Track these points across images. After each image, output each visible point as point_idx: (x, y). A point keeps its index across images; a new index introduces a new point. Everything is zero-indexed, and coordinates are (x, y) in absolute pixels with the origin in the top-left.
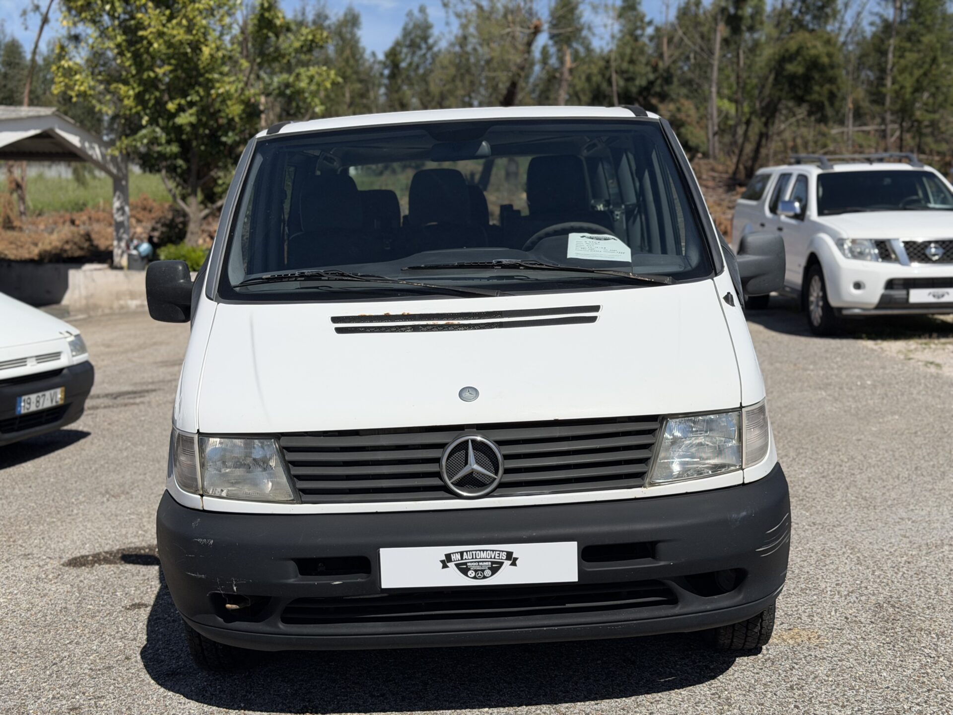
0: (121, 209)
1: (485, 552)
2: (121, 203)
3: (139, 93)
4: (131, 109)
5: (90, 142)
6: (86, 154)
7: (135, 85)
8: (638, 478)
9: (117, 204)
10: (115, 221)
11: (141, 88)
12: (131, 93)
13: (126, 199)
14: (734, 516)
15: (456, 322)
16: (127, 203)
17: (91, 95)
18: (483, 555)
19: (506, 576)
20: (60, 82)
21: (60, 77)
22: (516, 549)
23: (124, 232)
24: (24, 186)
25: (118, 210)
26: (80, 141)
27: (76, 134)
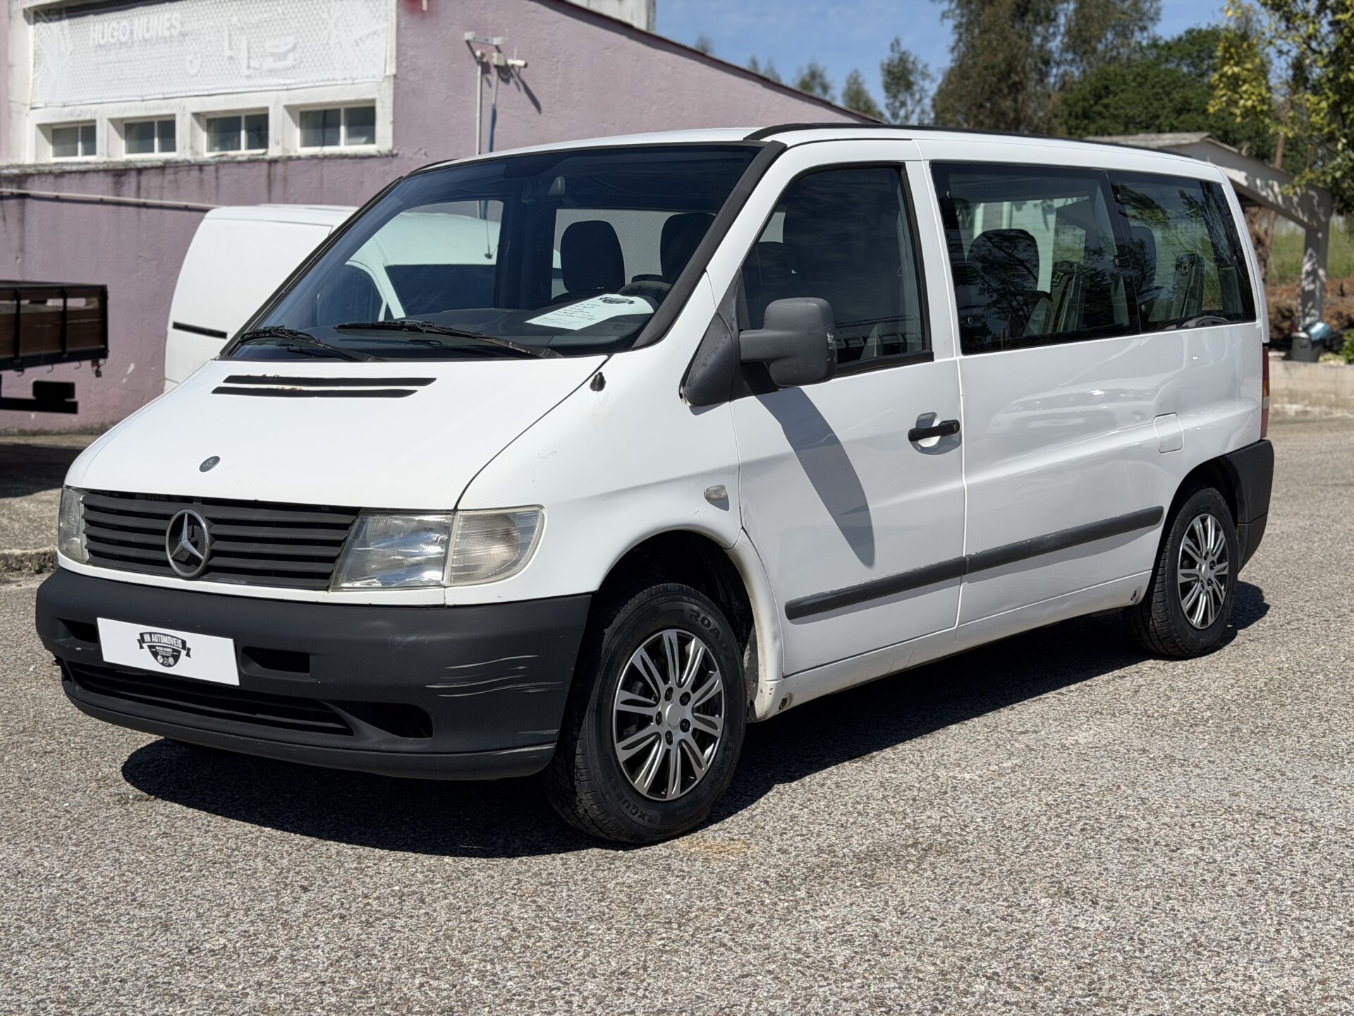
0: (1313, 273)
1: (169, 636)
2: (1313, 265)
3: (1334, 102)
4: (1320, 130)
5: (1264, 179)
6: (1258, 195)
7: (1330, 94)
8: (323, 580)
9: (1307, 267)
10: (1303, 290)
11: (1337, 98)
12: (1324, 104)
13: (1321, 261)
14: (399, 638)
15: (298, 388)
16: (1325, 267)
17: (1262, 111)
18: (165, 640)
19: (184, 668)
20: (1222, 96)
21: (1221, 89)
22: (192, 638)
23: (1313, 307)
24: (1268, 242)
25: (1308, 274)
26: (1246, 178)
27: (1240, 169)
